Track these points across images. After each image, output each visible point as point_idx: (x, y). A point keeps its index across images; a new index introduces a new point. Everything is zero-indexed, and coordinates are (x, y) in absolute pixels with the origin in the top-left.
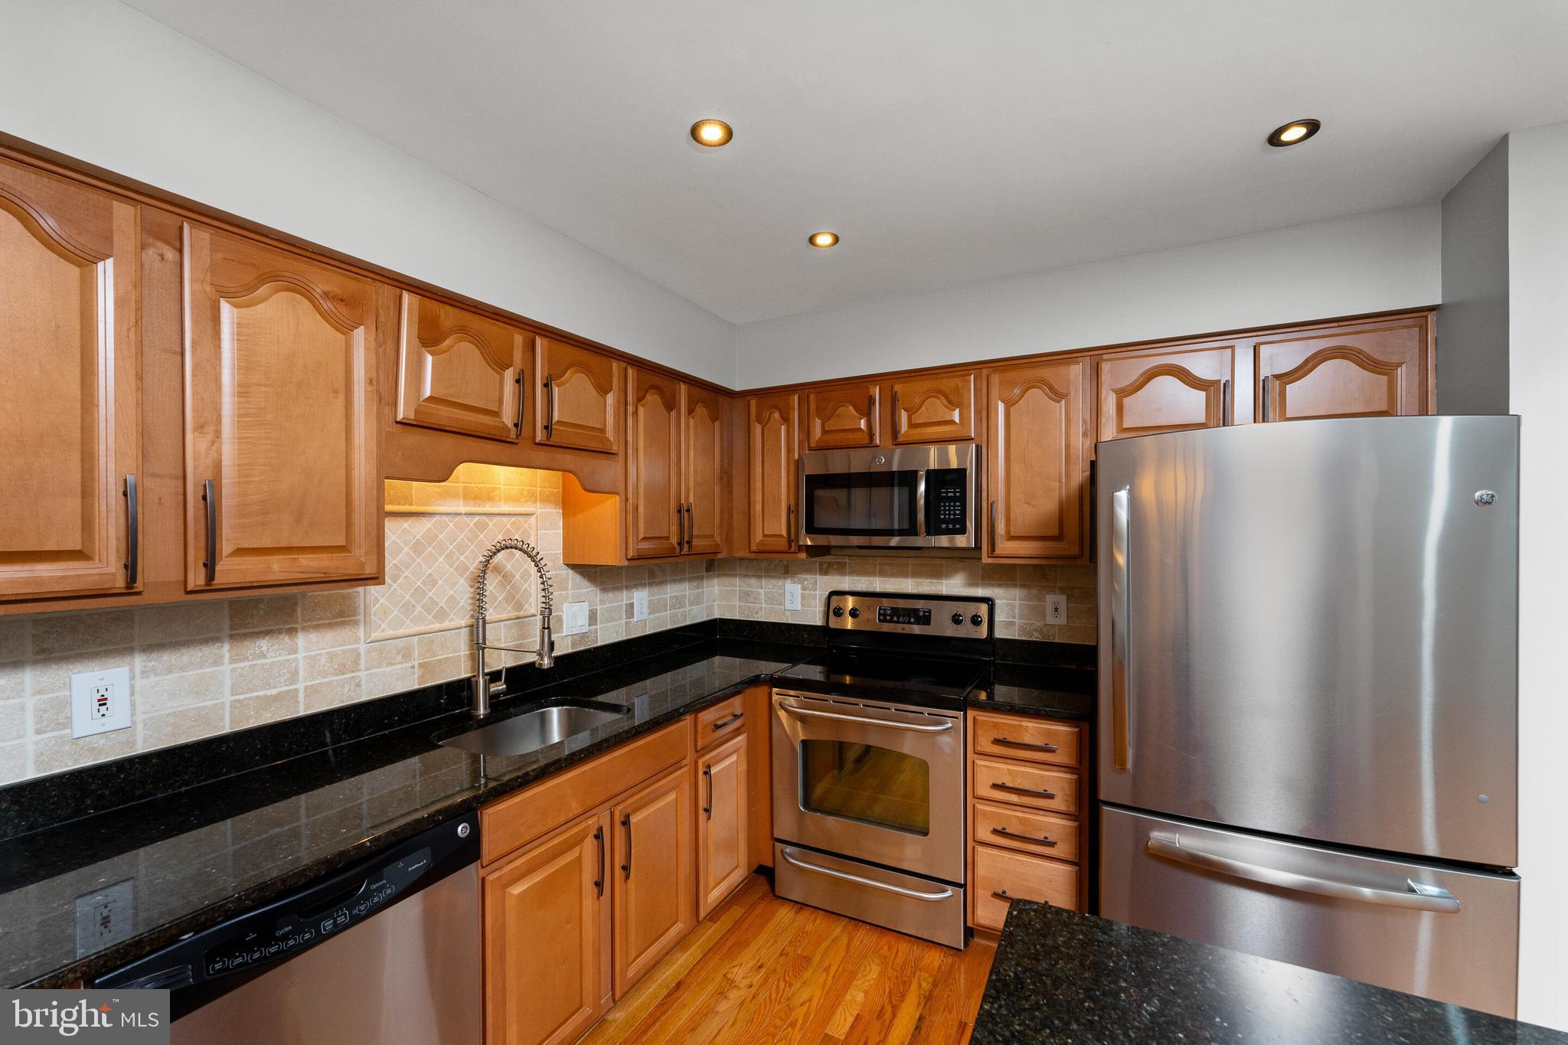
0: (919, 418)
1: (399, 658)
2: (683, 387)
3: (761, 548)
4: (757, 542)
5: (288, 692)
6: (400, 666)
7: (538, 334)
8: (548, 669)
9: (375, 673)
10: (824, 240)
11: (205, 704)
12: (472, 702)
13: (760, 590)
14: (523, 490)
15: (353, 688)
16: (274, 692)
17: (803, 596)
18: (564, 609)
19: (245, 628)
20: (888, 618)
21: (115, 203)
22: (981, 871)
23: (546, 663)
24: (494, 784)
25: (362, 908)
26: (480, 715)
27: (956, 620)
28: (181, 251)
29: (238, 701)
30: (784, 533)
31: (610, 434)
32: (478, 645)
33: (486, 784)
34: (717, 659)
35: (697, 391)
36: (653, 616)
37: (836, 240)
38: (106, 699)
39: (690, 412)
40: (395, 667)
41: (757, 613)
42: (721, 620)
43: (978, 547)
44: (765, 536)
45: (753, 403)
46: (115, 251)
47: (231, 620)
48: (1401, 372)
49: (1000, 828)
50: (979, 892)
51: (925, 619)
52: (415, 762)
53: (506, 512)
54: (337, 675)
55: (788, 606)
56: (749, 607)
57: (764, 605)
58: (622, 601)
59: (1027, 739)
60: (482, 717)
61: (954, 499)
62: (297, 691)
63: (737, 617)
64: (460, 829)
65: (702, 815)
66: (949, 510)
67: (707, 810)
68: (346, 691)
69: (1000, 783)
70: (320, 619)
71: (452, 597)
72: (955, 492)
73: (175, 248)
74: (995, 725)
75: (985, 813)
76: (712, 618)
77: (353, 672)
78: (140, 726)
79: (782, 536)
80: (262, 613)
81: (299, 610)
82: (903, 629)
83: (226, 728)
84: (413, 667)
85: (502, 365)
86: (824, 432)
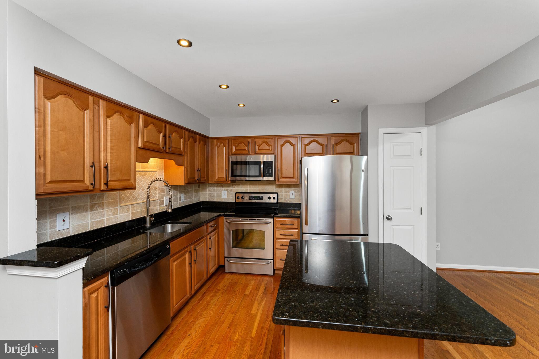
0: (260, 148)
1: (127, 211)
2: (198, 136)
3: (217, 181)
4: (216, 179)
5: (102, 220)
6: (127, 213)
7: (167, 123)
8: (171, 212)
9: (121, 215)
10: (241, 105)
11: (84, 222)
12: (146, 223)
13: (215, 193)
14: (155, 164)
15: (116, 219)
16: (99, 220)
17: (227, 194)
18: (164, 198)
19: (93, 202)
20: (252, 199)
21: (89, 96)
22: (277, 255)
23: (170, 211)
24: (153, 245)
25: (153, 261)
26: (147, 227)
27: (269, 198)
28: (99, 107)
29: (91, 222)
30: (225, 177)
31: (182, 150)
32: (148, 208)
33: (150, 246)
34: (201, 213)
35: (201, 137)
36: (185, 200)
37: (244, 106)
38: (64, 220)
39: (199, 143)
40: (126, 214)
41: (214, 199)
42: (203, 202)
43: (275, 180)
44: (219, 177)
45: (215, 141)
46: (89, 108)
47: (90, 200)
48: (355, 145)
49: (281, 244)
50: (277, 260)
51: (261, 198)
52: (130, 240)
53: (151, 171)
54: (113, 215)
55: (223, 197)
56: (211, 198)
57: (216, 197)
58: (178, 196)
59: (287, 223)
60: (148, 227)
61: (270, 168)
62: (104, 219)
63: (207, 201)
64: (167, 246)
65: (209, 250)
66: (269, 171)
67: (210, 249)
68: (115, 220)
69: (281, 234)
70: (109, 200)
71: (138, 194)
72: (270, 167)
73: (98, 106)
74: (280, 221)
75: (278, 242)
76: (200, 201)
77: (116, 215)
78: (71, 228)
79: (224, 177)
80: (97, 198)
81: (105, 197)
82: (256, 201)
83: (89, 229)
84: (130, 214)
85: (160, 132)
86: (236, 150)
